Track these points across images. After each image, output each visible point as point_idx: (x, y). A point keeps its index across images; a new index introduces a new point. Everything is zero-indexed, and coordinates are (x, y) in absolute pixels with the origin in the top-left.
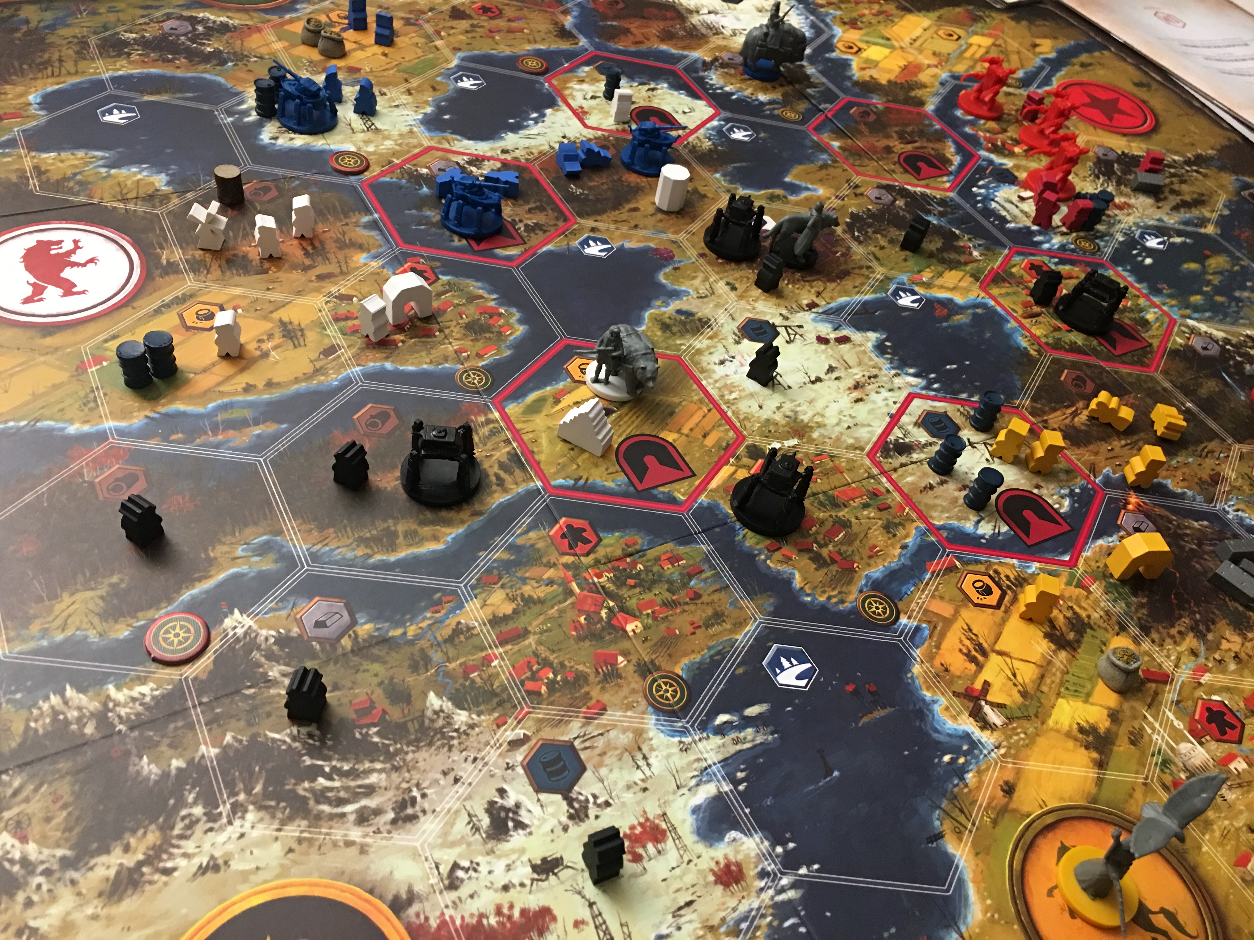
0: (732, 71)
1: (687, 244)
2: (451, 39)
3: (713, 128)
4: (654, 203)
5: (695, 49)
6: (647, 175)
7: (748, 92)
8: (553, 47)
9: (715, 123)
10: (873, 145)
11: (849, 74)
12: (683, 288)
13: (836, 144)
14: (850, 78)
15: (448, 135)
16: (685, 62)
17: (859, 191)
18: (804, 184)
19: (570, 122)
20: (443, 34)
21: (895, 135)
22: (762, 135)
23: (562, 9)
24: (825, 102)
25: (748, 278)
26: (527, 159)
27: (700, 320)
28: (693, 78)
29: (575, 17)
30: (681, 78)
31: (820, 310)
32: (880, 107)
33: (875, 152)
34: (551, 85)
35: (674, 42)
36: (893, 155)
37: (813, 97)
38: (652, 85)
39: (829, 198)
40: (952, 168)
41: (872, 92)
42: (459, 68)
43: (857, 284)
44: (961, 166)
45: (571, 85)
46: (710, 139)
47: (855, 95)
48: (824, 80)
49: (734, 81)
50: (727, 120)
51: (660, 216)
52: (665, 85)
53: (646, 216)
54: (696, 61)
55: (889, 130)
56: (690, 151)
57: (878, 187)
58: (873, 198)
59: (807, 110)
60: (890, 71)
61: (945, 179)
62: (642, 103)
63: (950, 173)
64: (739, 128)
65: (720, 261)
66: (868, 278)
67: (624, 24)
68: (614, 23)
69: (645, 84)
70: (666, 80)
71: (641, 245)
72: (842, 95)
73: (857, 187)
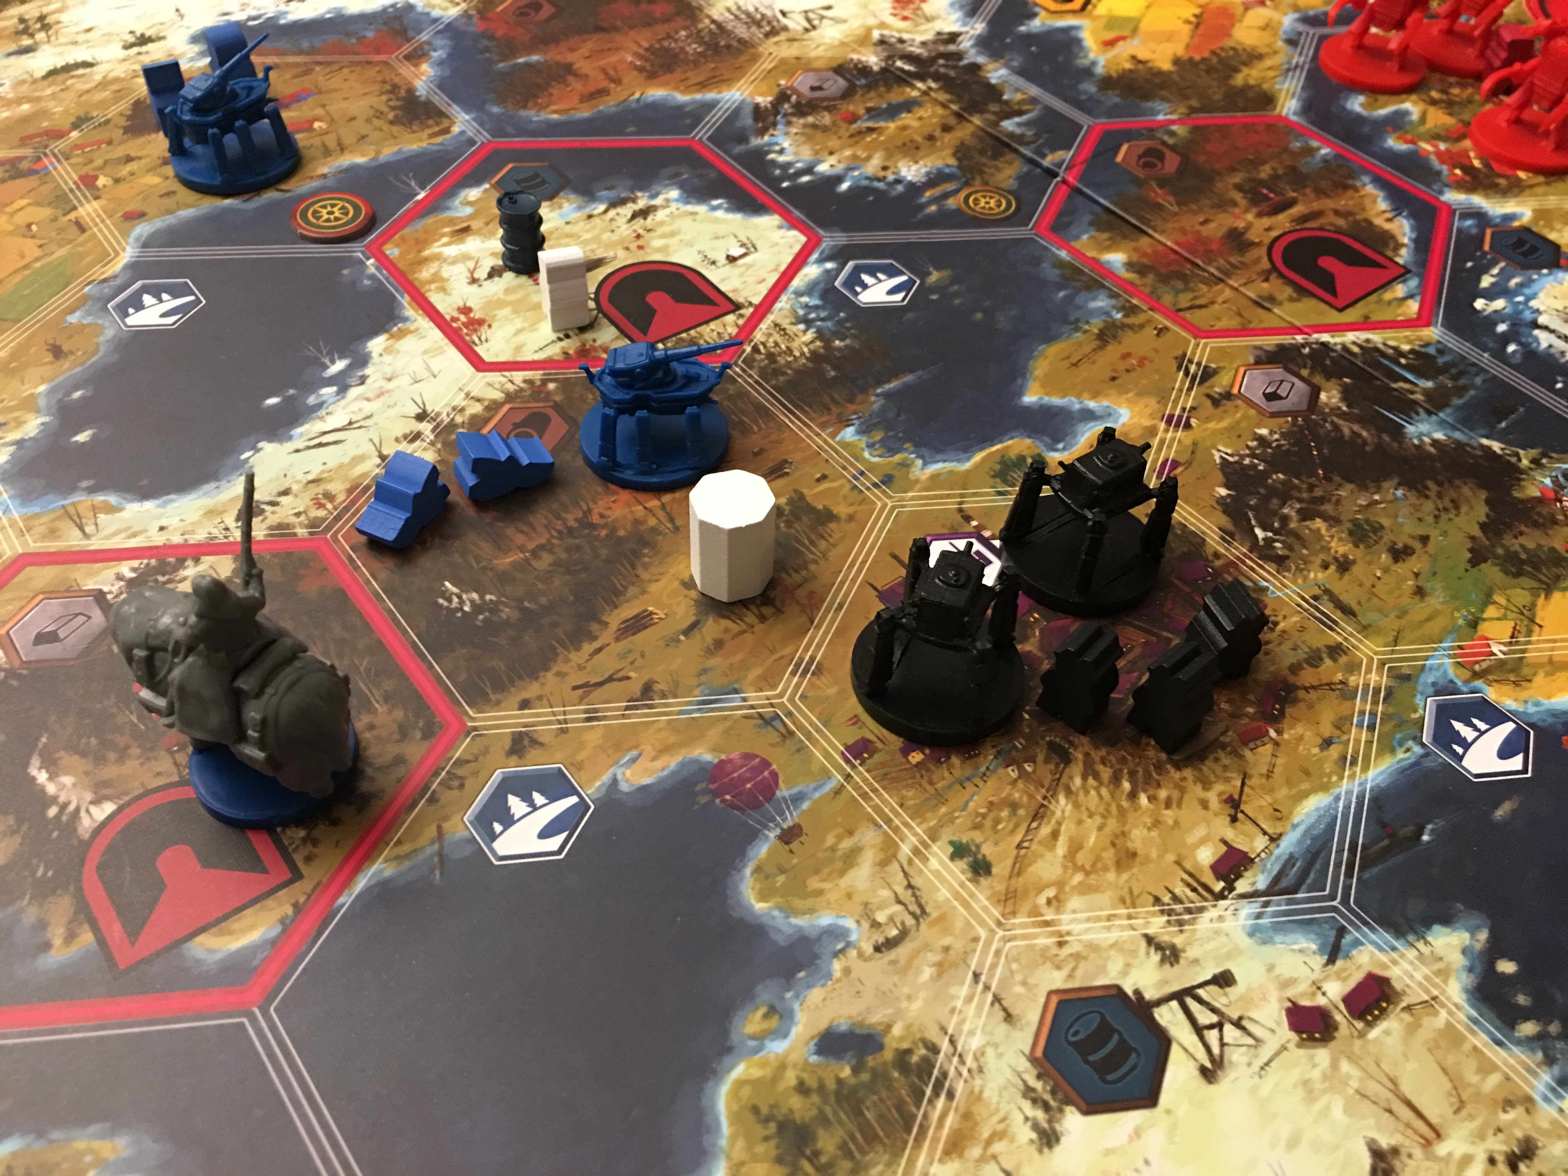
0: (826, 119)
1: (808, 718)
2: (123, 190)
3: (810, 290)
4: (689, 584)
5: (728, 81)
6: (658, 489)
7: (872, 167)
8: (388, 152)
9: (811, 271)
10: (1198, 235)
11: (1083, 62)
12: (825, 920)
13: (1116, 259)
14: (1088, 72)
15: (81, 500)
16: (715, 118)
17: (1218, 386)
18: (1074, 403)
19: (436, 364)
20: (101, 181)
21: (1238, 196)
22: (934, 277)
23: (407, 49)
24: (1054, 149)
25: (1014, 806)
26: (314, 524)
27: (902, 1057)
28: (738, 159)
29: (440, 63)
30: (709, 165)
31: (1262, 882)
32: (1180, 130)
33: (1209, 256)
34: (384, 262)
35: (678, 74)
36: (1254, 253)
37: (1020, 139)
38: (642, 204)
39: (1152, 431)
40: (1404, 256)
41: (1147, 96)
42: (136, 269)
43: (1327, 730)
44: (1422, 244)
45: (435, 249)
46: (808, 323)
47: (1112, 112)
48: (1034, 90)
49: (834, 143)
50: (840, 255)
51: (713, 627)
52: (674, 193)
53: (672, 641)
54: (736, 112)
55: (1219, 185)
56: (763, 373)
57: (1258, 362)
58: (1258, 398)
59: (1022, 179)
60: (1169, 37)
61: (1400, 290)
62: (623, 259)
63: (1403, 274)
64: (872, 271)
65: (916, 757)
66: (1348, 694)
67: (559, 54)
68: (535, 58)
69: (623, 202)
70: (674, 180)
71: (671, 763)
72: (1085, 120)
73: (1208, 374)
